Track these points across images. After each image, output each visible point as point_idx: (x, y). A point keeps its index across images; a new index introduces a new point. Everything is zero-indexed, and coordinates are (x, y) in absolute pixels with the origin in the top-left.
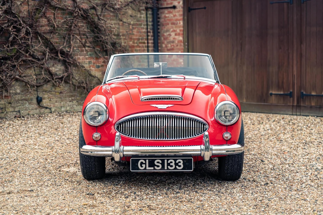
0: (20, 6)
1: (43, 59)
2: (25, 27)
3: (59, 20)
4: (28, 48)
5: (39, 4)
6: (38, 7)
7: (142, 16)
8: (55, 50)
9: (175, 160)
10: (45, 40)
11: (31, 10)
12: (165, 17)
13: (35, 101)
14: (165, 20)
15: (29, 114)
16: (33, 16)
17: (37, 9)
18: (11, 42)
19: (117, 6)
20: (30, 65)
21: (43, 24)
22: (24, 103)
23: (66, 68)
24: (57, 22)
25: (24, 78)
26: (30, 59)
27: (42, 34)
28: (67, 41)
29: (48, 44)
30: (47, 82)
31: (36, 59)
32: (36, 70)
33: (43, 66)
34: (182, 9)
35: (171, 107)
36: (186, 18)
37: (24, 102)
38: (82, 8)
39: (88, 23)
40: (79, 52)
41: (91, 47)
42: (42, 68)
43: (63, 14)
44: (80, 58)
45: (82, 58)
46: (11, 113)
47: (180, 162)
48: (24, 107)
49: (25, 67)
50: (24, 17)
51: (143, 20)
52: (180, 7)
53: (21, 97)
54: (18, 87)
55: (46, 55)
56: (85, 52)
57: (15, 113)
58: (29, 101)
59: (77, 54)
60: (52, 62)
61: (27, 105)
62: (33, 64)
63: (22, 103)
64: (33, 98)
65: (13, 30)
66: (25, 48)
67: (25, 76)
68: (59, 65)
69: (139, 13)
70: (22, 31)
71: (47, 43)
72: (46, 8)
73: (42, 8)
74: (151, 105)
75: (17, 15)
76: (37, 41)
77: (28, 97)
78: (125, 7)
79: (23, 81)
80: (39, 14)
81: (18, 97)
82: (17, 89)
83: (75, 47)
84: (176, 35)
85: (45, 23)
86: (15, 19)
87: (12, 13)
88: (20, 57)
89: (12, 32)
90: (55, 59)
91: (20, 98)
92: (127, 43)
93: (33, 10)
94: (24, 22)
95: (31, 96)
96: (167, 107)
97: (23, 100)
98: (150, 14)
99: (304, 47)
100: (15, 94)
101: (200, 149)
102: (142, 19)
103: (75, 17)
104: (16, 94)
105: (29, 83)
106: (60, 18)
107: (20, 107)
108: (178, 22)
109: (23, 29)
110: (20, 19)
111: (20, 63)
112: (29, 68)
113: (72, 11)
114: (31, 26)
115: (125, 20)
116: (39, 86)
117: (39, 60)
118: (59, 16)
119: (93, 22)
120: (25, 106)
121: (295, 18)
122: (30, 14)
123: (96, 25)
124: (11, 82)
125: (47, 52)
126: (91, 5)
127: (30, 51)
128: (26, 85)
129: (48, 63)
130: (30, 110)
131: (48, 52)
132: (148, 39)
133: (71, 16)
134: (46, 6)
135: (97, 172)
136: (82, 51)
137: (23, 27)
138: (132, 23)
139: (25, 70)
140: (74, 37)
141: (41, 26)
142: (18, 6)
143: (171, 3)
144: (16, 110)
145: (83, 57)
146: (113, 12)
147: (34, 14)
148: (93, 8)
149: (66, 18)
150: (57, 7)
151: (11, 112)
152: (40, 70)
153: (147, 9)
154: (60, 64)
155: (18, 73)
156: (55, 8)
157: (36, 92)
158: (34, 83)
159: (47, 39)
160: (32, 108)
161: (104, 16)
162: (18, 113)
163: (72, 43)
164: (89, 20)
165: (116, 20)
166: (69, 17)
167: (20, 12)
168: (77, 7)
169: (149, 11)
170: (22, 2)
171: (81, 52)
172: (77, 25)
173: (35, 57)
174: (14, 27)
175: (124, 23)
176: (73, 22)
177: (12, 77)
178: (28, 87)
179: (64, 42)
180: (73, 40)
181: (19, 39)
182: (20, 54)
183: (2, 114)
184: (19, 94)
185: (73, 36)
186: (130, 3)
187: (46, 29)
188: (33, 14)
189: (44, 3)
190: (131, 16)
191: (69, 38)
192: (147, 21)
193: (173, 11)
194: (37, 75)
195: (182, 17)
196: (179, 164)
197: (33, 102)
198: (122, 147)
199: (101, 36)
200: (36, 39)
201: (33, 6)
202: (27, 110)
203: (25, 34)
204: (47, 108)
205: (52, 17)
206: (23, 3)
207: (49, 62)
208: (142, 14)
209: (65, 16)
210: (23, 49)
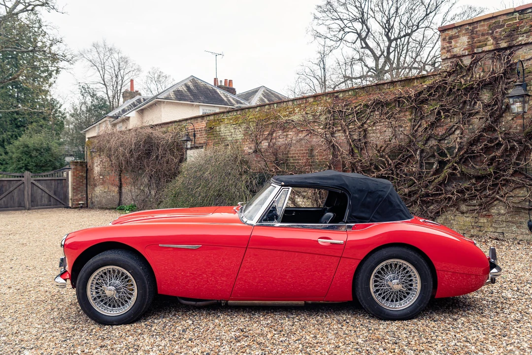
0: (511, 121)
11: (527, 124)
13: (525, 225)
15: (516, 238)
22: (510, 226)
48: (510, 230)
58: (518, 224)
61: (514, 228)
63: (507, 225)
64: (522, 222)
67: (512, 197)
75: (500, 131)
77: (516, 219)
82: (501, 209)
86: (493, 137)
87: (495, 130)
91: (504, 219)
95: (521, 219)
97: (508, 222)
100: (496, 214)
104: (499, 214)
107: (504, 229)
110: (500, 135)
112: (520, 187)
122: (525, 129)
124: (492, 201)
130: (518, 234)
139: (513, 189)
144: (497, 231)
151: (491, 232)
157: (527, 215)
160: (521, 232)
177: (492, 196)
183: (480, 232)
184: (503, 215)
188: (528, 127)
197: (522, 226)
202: (514, 234)
206: (515, 117)
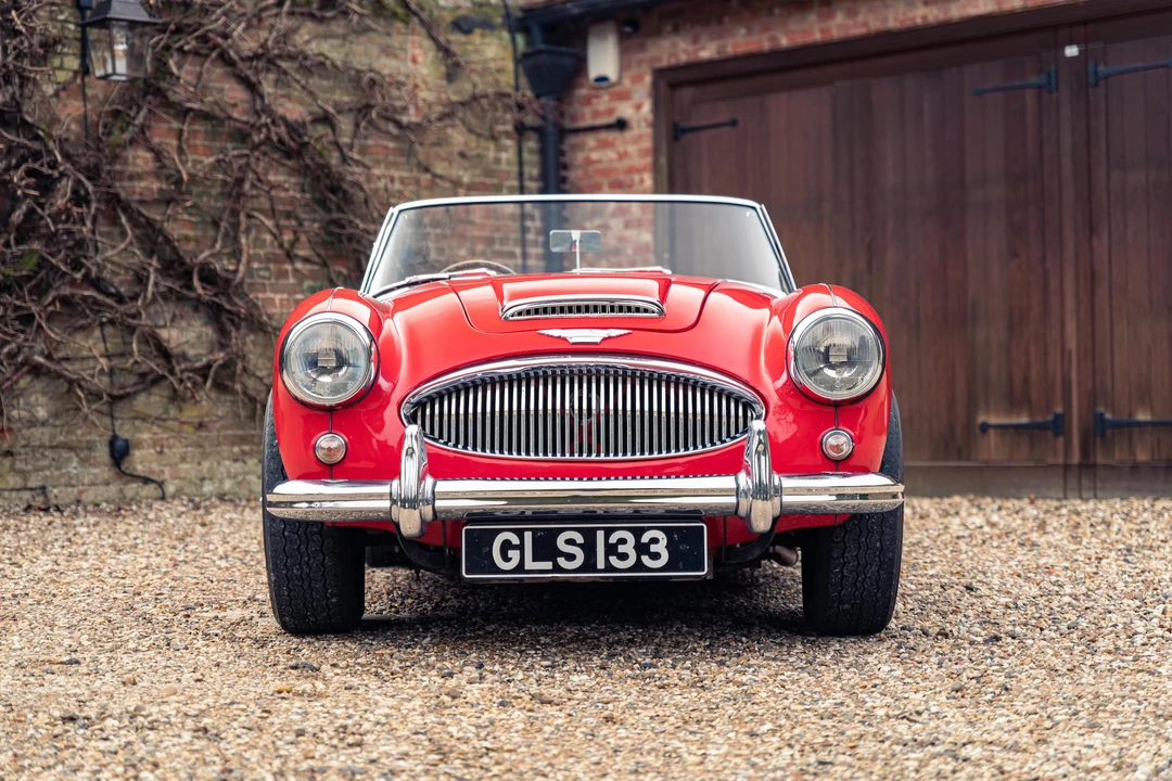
0: (54, 99)
1: (135, 298)
2: (69, 173)
3: (199, 158)
4: (81, 253)
5: (124, 95)
6: (120, 107)
7: (504, 156)
8: (182, 263)
9: (638, 533)
10: (144, 227)
11: (95, 118)
12: (589, 162)
13: (102, 453)
14: (586, 172)
15: (78, 502)
16: (99, 140)
17: (116, 114)
18: (18, 229)
19: (411, 117)
20: (87, 317)
21: (140, 170)
22: (62, 460)
23: (223, 332)
24: (190, 165)
25: (65, 365)
26: (86, 293)
27: (134, 205)
28: (226, 235)
29: (155, 243)
30: (149, 381)
31: (109, 295)
32: (108, 339)
33: (135, 322)
34: (649, 131)
35: (618, 336)
36: (663, 160)
37: (61, 456)
38: (284, 119)
39: (304, 171)
40: (269, 278)
41: (315, 263)
42: (132, 330)
43: (213, 135)
44: (273, 299)
45: (281, 300)
46: (14, 494)
47: (655, 541)
48: (62, 475)
49: (67, 324)
50: (66, 140)
51: (508, 172)
52: (643, 124)
53: (53, 436)
54: (42, 400)
55: (146, 285)
56: (292, 280)
57: (27, 495)
58: (82, 450)
59: (264, 284)
60: (167, 310)
61: (73, 467)
62: (99, 311)
63: (53, 459)
64: (95, 442)
65: (24, 183)
66: (69, 252)
67: (67, 359)
68: (194, 323)
69: (491, 145)
70: (59, 189)
71: (152, 238)
72: (150, 111)
73: (135, 108)
74: (542, 332)
75: (43, 131)
76: (116, 231)
77: (76, 435)
78: (440, 119)
79: (59, 376)
80: (123, 131)
81: (40, 435)
82: (38, 405)
83: (255, 257)
84: (627, 225)
85: (146, 168)
86: (36, 146)
87: (24, 121)
88: (49, 286)
89: (20, 187)
90: (181, 299)
91: (46, 440)
92: (447, 251)
93: (100, 116)
94: (67, 156)
95: (90, 433)
96: (604, 339)
97: (57, 447)
98: (531, 151)
99: (1101, 244)
100: (27, 424)
101: (735, 486)
102: (504, 167)
103: (255, 147)
104: (33, 423)
105: (83, 383)
106: (201, 149)
107: (48, 473)
108: (636, 178)
109: (64, 182)
110: (51, 144)
111: (51, 308)
112: (82, 328)
113: (247, 127)
114: (93, 173)
115: (439, 168)
116: (121, 398)
117: (120, 299)
118: (198, 142)
119: (325, 167)
120: (64, 471)
121: (1067, 141)
122: (91, 132)
123: (332, 182)
124: (15, 378)
125: (151, 270)
126: (316, 109)
127: (88, 264)
128: (70, 392)
129: (156, 312)
130: (83, 484)
131: (156, 270)
132: (523, 243)
133: (239, 145)
134: (150, 103)
135: (333, 595)
136: (283, 274)
137: (62, 175)
138: (466, 179)
139: (70, 334)
140: (254, 221)
141: (131, 178)
142: (45, 100)
143: (610, 112)
144: (30, 485)
145: (285, 296)
146: (396, 138)
147: (106, 131)
148: (325, 119)
149: (223, 150)
150: (191, 109)
151: (11, 490)
152: (123, 337)
153: (521, 130)
154: (200, 318)
155: (40, 346)
156: (183, 113)
157: (107, 421)
158: (102, 383)
159: (150, 223)
160: (91, 477)
161: (364, 151)
162: (39, 495)
163: (243, 240)
164: (308, 161)
165: (407, 167)
166: (234, 149)
167: (55, 121)
168: (263, 111)
169: (529, 139)
170: (61, 86)
171: (277, 278)
172: (262, 178)
173: (107, 288)
174: (30, 173)
175: (438, 181)
176: (248, 164)
177: (20, 359)
178: (79, 398)
179: (215, 241)
180: (247, 231)
181: (49, 216)
182: (51, 274)
184: (44, 424)
185: (249, 216)
186: (460, 107)
187: (146, 188)
188: (101, 130)
189: (141, 93)
190: (463, 155)
191: (235, 226)
192: (521, 175)
193: (615, 139)
194: (114, 355)
195: (649, 160)
196: (653, 548)
197: (95, 458)
198: (429, 480)
199: (350, 222)
200: (109, 225)
201: (102, 104)
202: (73, 486)
203: (70, 200)
204: (146, 481)
205: (172, 145)
206: (64, 89)
207: (158, 308)
208: (505, 149)
209: (218, 144)
210: (61, 256)
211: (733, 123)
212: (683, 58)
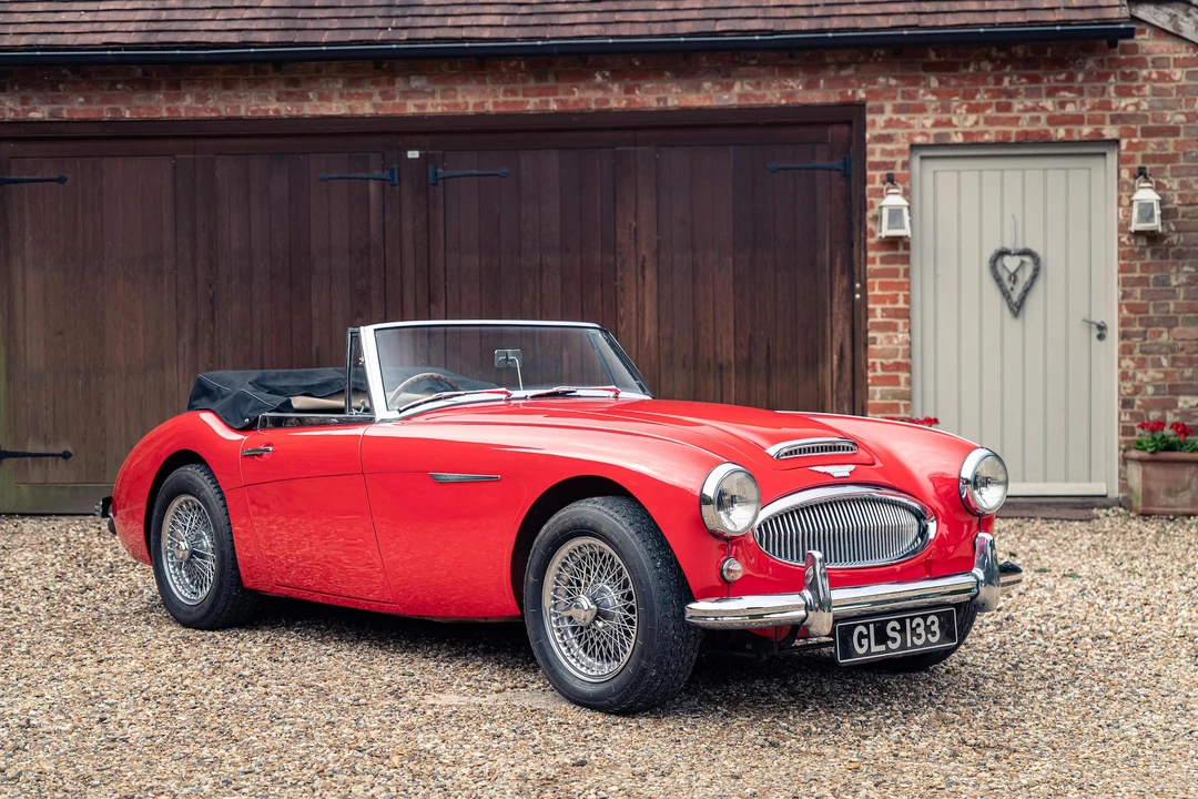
211: (61, 180)
212: (10, 116)
